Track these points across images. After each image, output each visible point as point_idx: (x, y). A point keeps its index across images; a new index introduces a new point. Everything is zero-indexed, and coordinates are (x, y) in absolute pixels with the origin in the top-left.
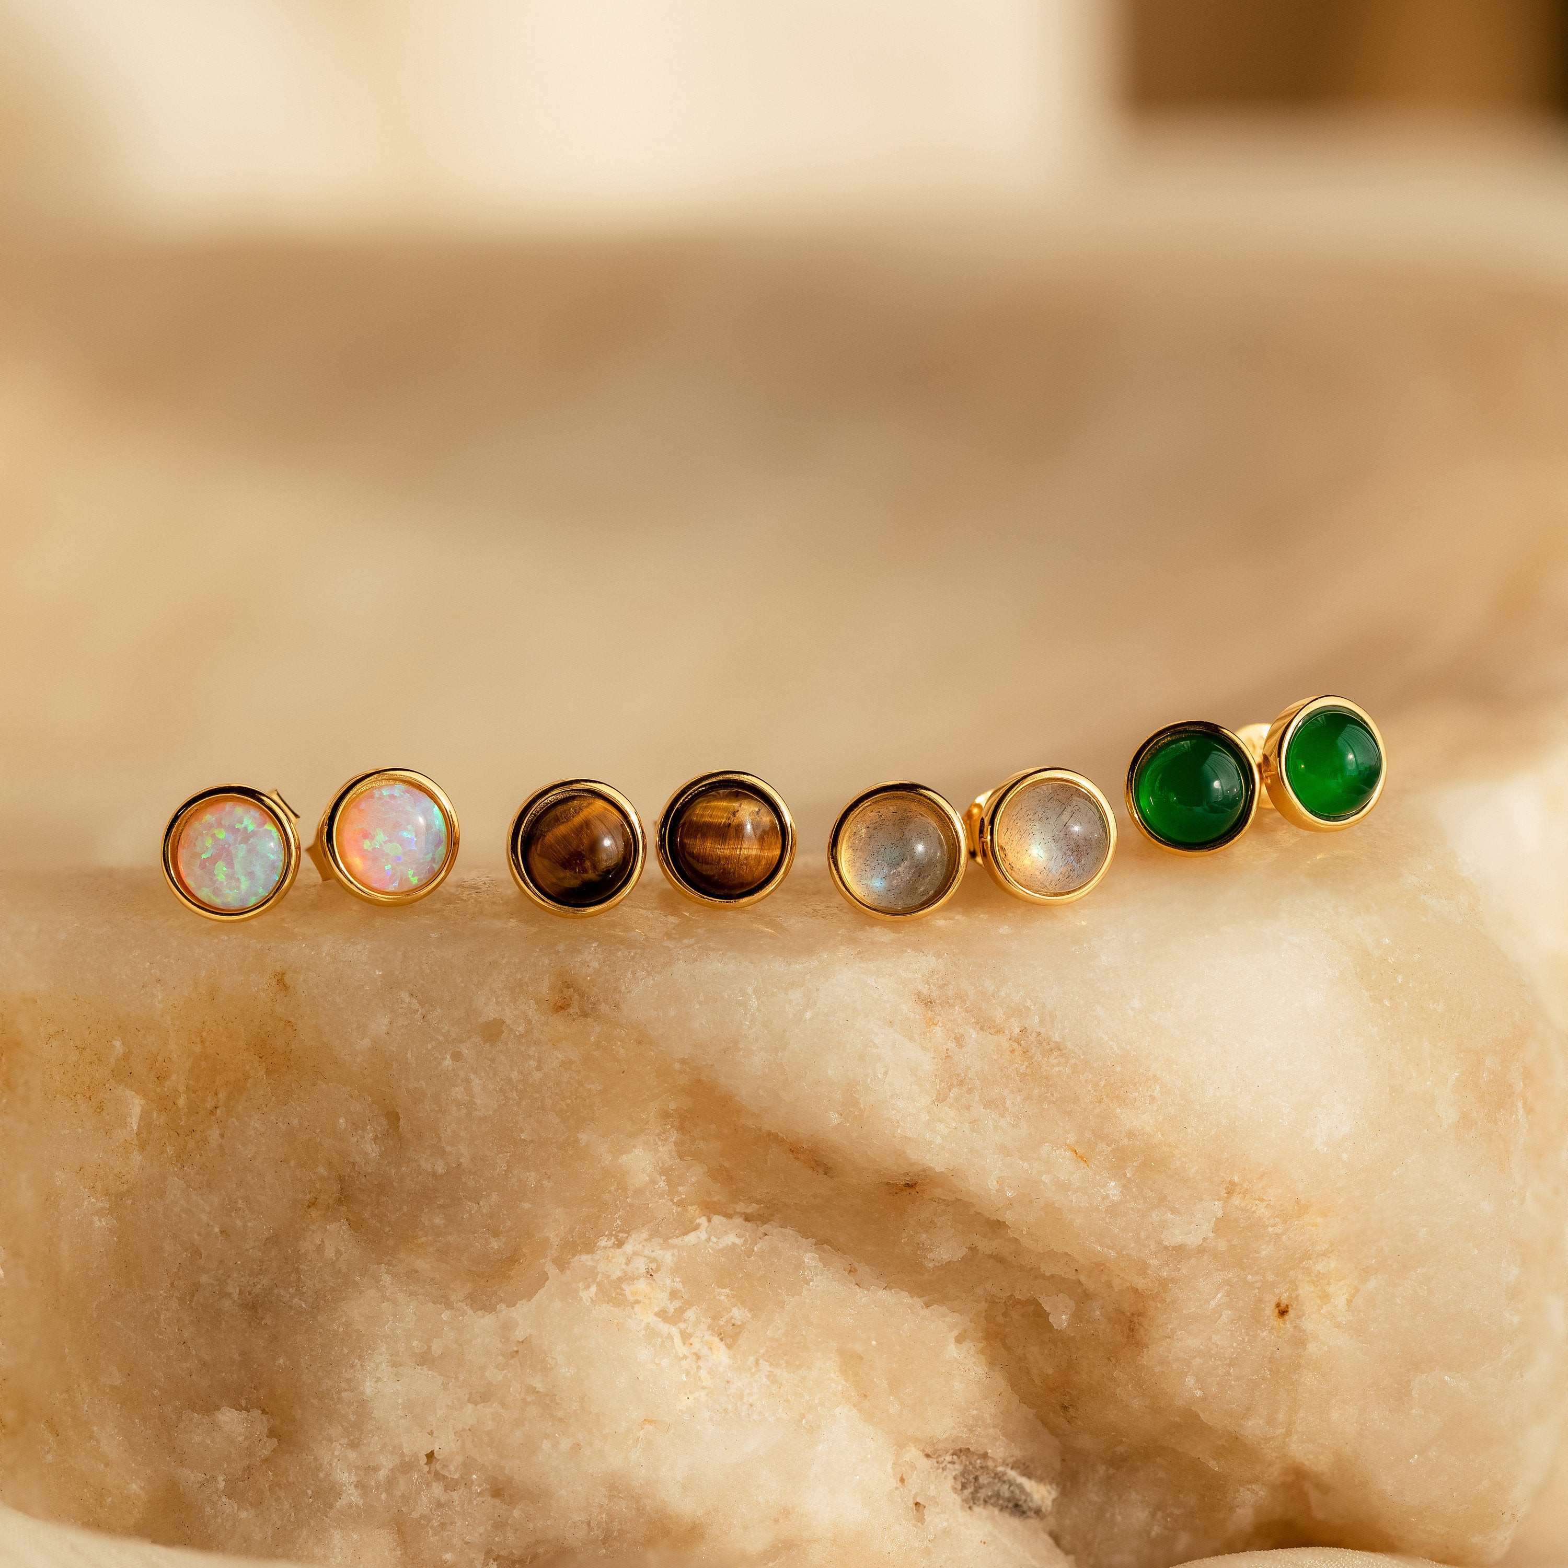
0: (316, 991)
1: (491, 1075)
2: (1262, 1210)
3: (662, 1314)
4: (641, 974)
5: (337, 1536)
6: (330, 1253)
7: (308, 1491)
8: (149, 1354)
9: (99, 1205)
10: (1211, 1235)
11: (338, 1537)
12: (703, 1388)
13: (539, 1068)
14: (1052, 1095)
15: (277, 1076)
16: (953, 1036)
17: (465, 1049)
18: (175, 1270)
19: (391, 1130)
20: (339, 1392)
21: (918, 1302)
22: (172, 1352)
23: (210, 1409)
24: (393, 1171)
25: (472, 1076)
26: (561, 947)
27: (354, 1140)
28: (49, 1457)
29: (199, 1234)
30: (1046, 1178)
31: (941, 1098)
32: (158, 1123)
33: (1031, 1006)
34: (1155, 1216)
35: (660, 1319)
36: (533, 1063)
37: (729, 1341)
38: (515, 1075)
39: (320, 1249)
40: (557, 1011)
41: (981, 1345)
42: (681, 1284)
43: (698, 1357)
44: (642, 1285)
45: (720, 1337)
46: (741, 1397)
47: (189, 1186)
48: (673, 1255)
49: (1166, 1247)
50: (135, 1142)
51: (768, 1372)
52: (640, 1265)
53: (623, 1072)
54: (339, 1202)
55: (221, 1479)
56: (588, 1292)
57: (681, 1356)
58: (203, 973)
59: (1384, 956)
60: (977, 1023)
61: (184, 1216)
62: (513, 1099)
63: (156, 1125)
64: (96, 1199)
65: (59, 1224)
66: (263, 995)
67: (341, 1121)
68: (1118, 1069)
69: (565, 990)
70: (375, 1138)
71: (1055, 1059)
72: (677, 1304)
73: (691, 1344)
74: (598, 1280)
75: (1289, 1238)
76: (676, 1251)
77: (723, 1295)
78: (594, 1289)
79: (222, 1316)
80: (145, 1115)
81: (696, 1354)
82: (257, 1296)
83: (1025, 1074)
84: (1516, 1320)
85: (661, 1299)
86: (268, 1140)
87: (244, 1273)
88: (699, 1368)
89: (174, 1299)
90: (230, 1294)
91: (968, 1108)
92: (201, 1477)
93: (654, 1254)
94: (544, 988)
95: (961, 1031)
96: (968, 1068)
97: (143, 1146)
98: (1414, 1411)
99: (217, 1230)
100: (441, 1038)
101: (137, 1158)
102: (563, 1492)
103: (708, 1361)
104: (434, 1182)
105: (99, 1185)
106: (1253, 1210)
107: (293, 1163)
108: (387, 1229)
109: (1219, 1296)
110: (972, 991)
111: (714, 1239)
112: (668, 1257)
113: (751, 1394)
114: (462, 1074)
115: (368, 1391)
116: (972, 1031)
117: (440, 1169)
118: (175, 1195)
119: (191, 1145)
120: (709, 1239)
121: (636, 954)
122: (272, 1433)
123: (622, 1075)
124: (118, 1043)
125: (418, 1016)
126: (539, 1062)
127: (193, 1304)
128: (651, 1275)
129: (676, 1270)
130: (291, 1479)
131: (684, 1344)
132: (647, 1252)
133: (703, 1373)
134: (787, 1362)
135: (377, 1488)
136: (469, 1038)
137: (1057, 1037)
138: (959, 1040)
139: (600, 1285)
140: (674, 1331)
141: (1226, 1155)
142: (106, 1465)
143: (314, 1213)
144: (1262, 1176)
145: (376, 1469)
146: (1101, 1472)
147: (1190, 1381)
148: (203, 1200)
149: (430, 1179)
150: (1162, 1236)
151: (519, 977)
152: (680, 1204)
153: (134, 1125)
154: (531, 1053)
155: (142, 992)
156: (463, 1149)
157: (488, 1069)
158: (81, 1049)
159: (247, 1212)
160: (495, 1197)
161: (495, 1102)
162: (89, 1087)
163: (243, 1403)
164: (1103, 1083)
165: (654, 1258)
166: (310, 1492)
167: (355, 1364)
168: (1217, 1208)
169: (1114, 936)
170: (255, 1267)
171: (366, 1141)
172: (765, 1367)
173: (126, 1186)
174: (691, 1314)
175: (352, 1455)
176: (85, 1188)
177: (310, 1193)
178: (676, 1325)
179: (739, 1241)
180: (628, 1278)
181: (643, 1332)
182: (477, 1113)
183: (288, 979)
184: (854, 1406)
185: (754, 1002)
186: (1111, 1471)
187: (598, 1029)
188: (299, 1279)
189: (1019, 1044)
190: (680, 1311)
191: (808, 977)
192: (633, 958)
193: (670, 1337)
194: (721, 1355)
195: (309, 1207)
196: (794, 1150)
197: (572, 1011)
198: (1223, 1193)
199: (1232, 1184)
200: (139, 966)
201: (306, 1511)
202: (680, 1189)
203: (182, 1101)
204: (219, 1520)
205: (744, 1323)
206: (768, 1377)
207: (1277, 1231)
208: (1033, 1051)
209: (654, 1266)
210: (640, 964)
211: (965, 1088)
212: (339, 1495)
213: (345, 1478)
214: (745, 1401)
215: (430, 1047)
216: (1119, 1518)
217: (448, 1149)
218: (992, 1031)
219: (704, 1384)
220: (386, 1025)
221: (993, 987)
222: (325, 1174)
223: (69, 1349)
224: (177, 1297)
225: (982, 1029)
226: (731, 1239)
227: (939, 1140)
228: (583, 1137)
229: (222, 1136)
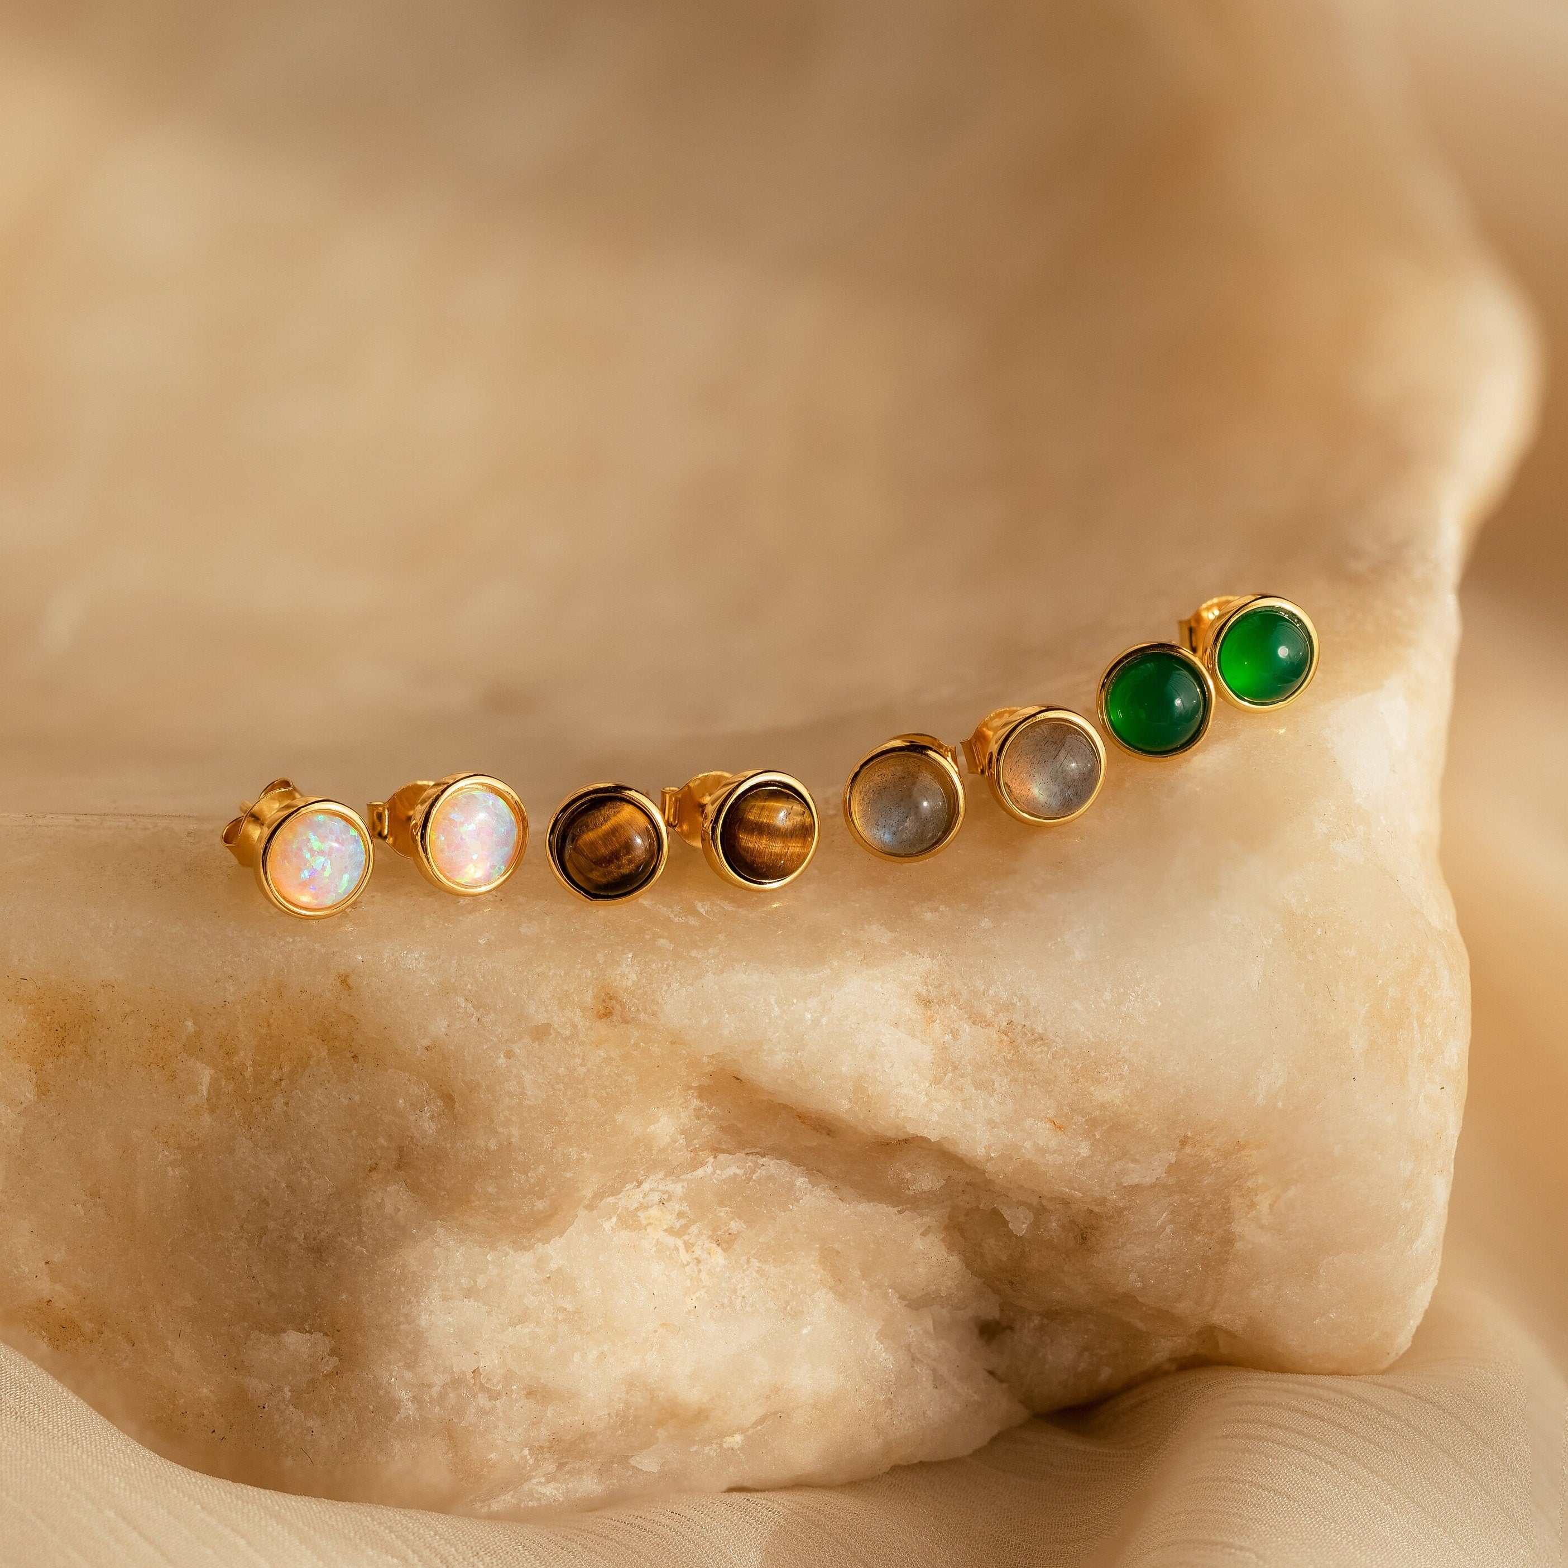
0: (379, 995)
1: (541, 1070)
2: (1208, 1153)
3: (670, 1231)
4: (675, 985)
5: (397, 1445)
6: (389, 1209)
7: (370, 1406)
8: (221, 1286)
9: (172, 1157)
10: (1164, 1175)
11: (399, 1446)
12: (703, 1287)
13: (582, 1065)
14: (1035, 1077)
15: (338, 1057)
16: (949, 1031)
17: (516, 1049)
18: (245, 1216)
19: (446, 1110)
20: (399, 1324)
21: (892, 1210)
22: (242, 1284)
23: (276, 1331)
24: (449, 1145)
25: (524, 1072)
26: (600, 957)
27: (413, 1118)
28: (126, 1364)
29: (267, 1188)
30: (1028, 1144)
31: (936, 1081)
32: (227, 1091)
33: (1016, 1002)
34: (1118, 1166)
35: (667, 1234)
36: (578, 1061)
37: (725, 1246)
38: (562, 1071)
39: (380, 1206)
40: (600, 1018)
41: (942, 1236)
42: (688, 1207)
43: (699, 1261)
44: (654, 1212)
45: (718, 1243)
46: (735, 1291)
47: (257, 1145)
48: (683, 1187)
49: (1125, 1187)
50: (206, 1106)
51: (758, 1267)
52: (655, 1197)
53: (658, 1067)
54: (398, 1167)
55: (287, 1389)
56: (609, 1222)
57: (685, 1263)
58: (273, 972)
59: (1305, 912)
60: (970, 1018)
61: (253, 1171)
62: (560, 1090)
63: (225, 1091)
64: (169, 1152)
65: (137, 1174)
66: (328, 994)
67: (401, 1102)
68: (1093, 1054)
69: (608, 1001)
70: (432, 1117)
71: (1038, 1047)
72: (683, 1221)
73: (693, 1252)
74: (618, 1213)
75: (1228, 1169)
76: (685, 1184)
77: (722, 1212)
78: (614, 1219)
79: (289, 1257)
80: (214, 1082)
81: (696, 1259)
82: (321, 1241)
83: (1012, 1061)
84: (1409, 1205)
85: (669, 1219)
86: (330, 1112)
87: (309, 1222)
88: (700, 1271)
89: (244, 1239)
90: (296, 1239)
91: (961, 1090)
92: (268, 1387)
93: (667, 1188)
94: (588, 998)
95: (956, 1027)
96: (962, 1057)
97: (212, 1110)
98: (1321, 1286)
99: (284, 1185)
100: (495, 1039)
101: (207, 1119)
102: (591, 1394)
103: (707, 1264)
104: (487, 1157)
105: (172, 1140)
106: (1201, 1154)
107: (354, 1133)
108: (443, 1193)
109: (1164, 1215)
110: (965, 991)
111: (718, 1172)
112: (679, 1189)
113: (743, 1288)
114: (515, 1071)
115: (423, 1324)
116: (966, 1025)
117: (493, 1145)
118: (244, 1153)
119: (257, 1109)
120: (715, 1172)
121: (668, 965)
122: (333, 1352)
123: (657, 1069)
124: (190, 1023)
125: (474, 1020)
126: (583, 1059)
127: (262, 1246)
128: (663, 1203)
129: (684, 1198)
130: (353, 1395)
131: (687, 1252)
132: (661, 1187)
133: (704, 1275)
134: (774, 1259)
135: (431, 1402)
136: (521, 1038)
137: (1040, 1030)
138: (955, 1034)
139: (619, 1217)
140: (680, 1243)
141: (1182, 1117)
142: (179, 1372)
143: (375, 1176)
144: (1212, 1129)
145: (430, 1386)
146: (1036, 1322)
147: (1133, 1276)
148: (270, 1158)
149: (483, 1154)
150: (1123, 1180)
151: (566, 988)
152: (695, 1150)
153: (204, 1091)
154: (576, 1053)
155: (215, 986)
156: (515, 1131)
157: (538, 1066)
158: (155, 1027)
159: (312, 1172)
160: (542, 1168)
161: (544, 1094)
162: (162, 1058)
163: (307, 1328)
164: (1079, 1067)
165: (667, 1191)
166: (371, 1407)
167: (412, 1300)
168: (1172, 1157)
169: (1083, 928)
170: (319, 1217)
171: (424, 1120)
172: (755, 1263)
173: (197, 1143)
174: (694, 1229)
175: (408, 1375)
176: (159, 1143)
177: (371, 1159)
178: (681, 1237)
179: (740, 1172)
180: (644, 1207)
181: (654, 1249)
182: (528, 1102)
183: (351, 981)
184: (830, 1288)
185: (776, 1011)
186: (1046, 1321)
187: (637, 1034)
188: (361, 1230)
189: (1006, 1035)
190: (685, 1228)
191: (823, 986)
192: (667, 969)
193: (677, 1249)
194: (719, 1258)
195: (370, 1171)
196: (802, 1117)
197: (615, 1019)
198: (1178, 1145)
199: (1186, 1137)
200: (213, 964)
201: (369, 1424)
202: (695, 1141)
203: (249, 1072)
204: (288, 1427)
205: (739, 1233)
206: (757, 1272)
207: (1219, 1165)
208: (1019, 1041)
209: (666, 1196)
210: (674, 976)
211: (958, 1072)
212: (397, 1410)
213: (404, 1395)
214: (738, 1294)
215: (485, 1047)
216: (1050, 1357)
217: (501, 1130)
218: (983, 1024)
219: (704, 1284)
220: (445, 1028)
221: (983, 987)
222: (385, 1144)
223: (145, 1276)
224: (246, 1239)
225: (974, 1023)
226: (733, 1170)
227: (936, 1118)
228: (619, 1118)
229: (287, 1104)
